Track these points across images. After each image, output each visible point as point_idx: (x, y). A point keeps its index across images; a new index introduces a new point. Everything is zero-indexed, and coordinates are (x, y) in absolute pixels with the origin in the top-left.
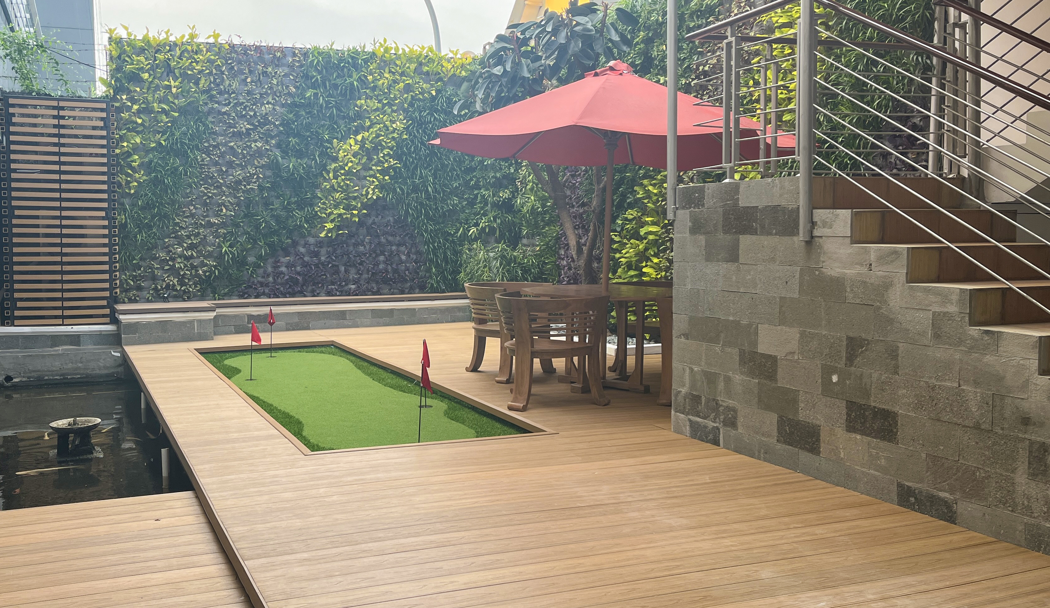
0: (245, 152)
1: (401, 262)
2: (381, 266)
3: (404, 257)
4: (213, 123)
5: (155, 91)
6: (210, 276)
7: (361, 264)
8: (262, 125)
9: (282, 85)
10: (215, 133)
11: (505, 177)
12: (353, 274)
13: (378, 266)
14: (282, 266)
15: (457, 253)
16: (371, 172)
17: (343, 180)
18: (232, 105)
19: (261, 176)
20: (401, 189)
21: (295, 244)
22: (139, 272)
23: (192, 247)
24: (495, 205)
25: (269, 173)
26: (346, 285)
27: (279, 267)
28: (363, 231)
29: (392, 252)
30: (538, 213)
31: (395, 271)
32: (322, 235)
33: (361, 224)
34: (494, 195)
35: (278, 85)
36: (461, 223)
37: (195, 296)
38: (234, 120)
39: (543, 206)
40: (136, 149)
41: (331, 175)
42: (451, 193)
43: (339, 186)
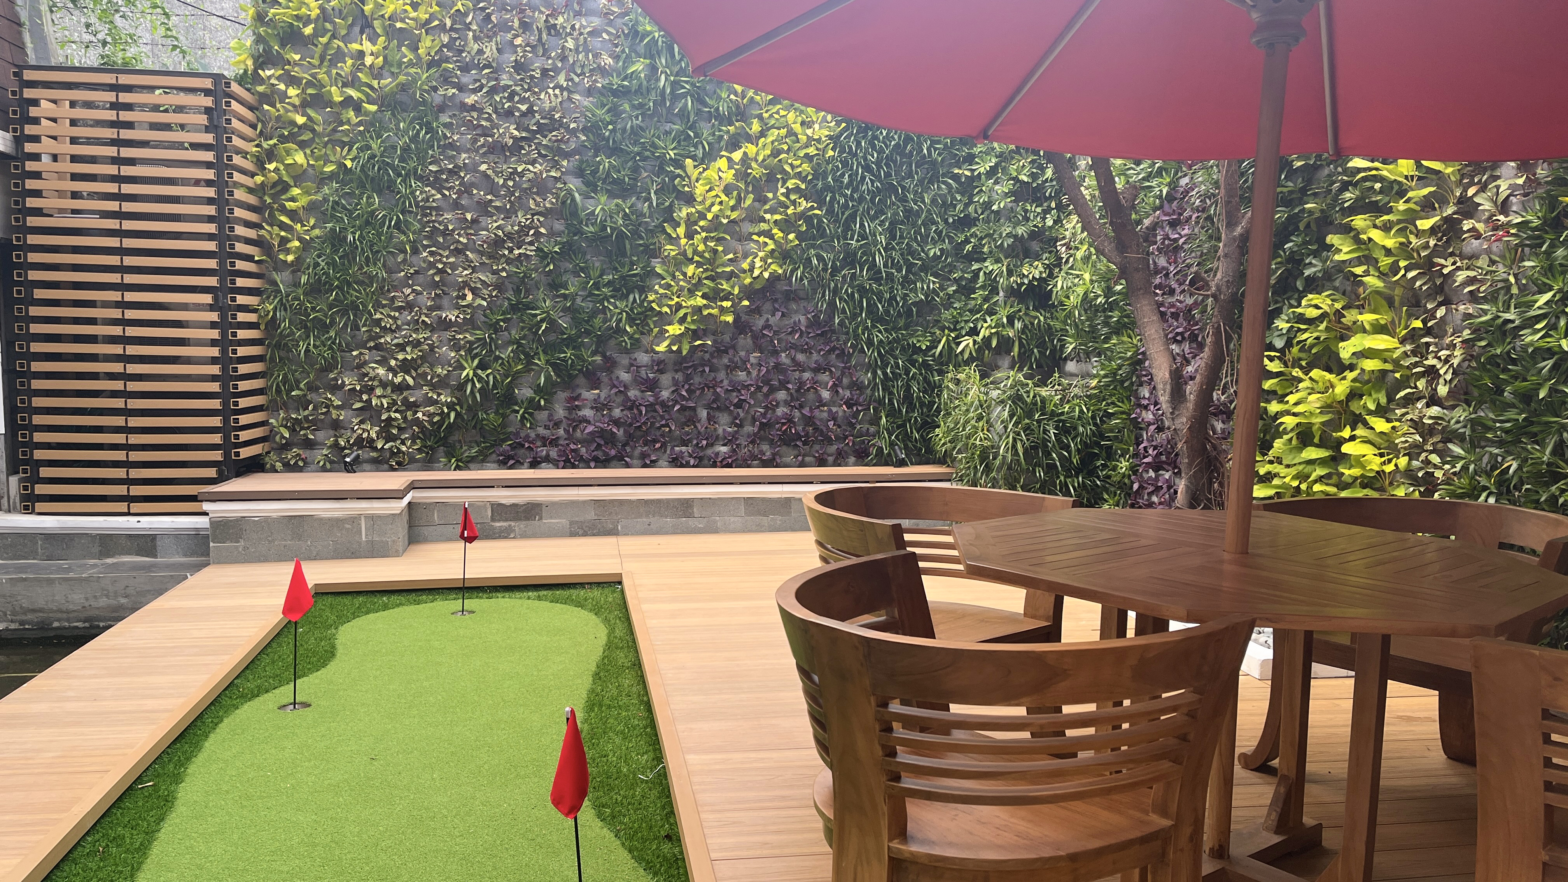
0: (511, 183)
1: (821, 403)
2: (780, 411)
3: (826, 395)
4: (448, 126)
5: (333, 63)
6: (440, 423)
7: (739, 405)
8: (542, 129)
9: (587, 51)
10: (452, 146)
11: (1034, 235)
12: (724, 426)
13: (774, 411)
14: (584, 406)
15: (932, 388)
16: (764, 226)
17: (706, 240)
18: (484, 90)
19: (543, 230)
20: (820, 258)
21: (610, 365)
22: (306, 413)
23: (406, 367)
24: (1013, 293)
25: (559, 226)
26: (710, 445)
27: (578, 408)
28: (745, 341)
29: (801, 384)
30: (1097, 309)
31: (809, 420)
32: (662, 348)
33: (740, 326)
34: (1010, 273)
35: (577, 51)
36: (942, 329)
37: (412, 460)
38: (488, 119)
39: (1108, 292)
40: (299, 176)
41: (681, 231)
42: (925, 268)
43: (695, 252)
